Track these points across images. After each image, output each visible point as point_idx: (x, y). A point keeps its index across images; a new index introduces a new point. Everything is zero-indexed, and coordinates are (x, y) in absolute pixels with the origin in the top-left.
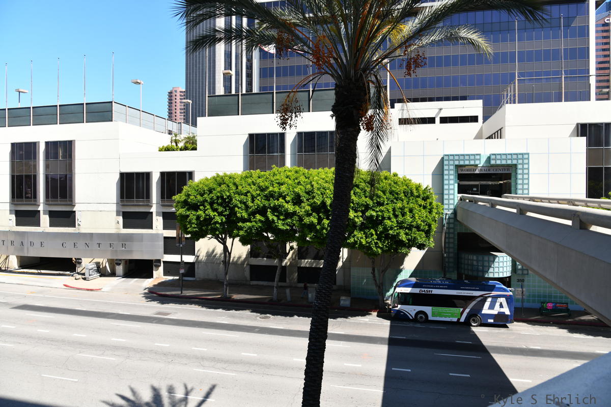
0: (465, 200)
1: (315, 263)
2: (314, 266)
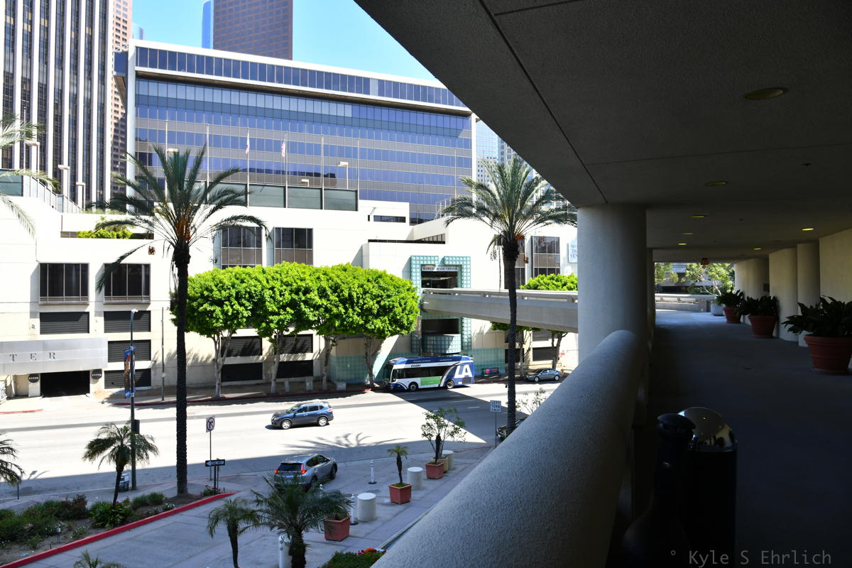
1: (293, 357)
2: (291, 360)
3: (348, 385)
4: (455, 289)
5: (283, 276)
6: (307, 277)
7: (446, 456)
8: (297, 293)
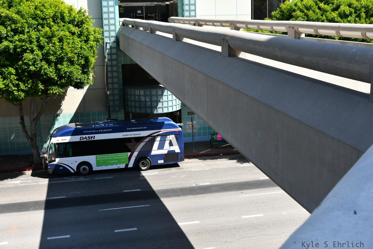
0: (127, 25)
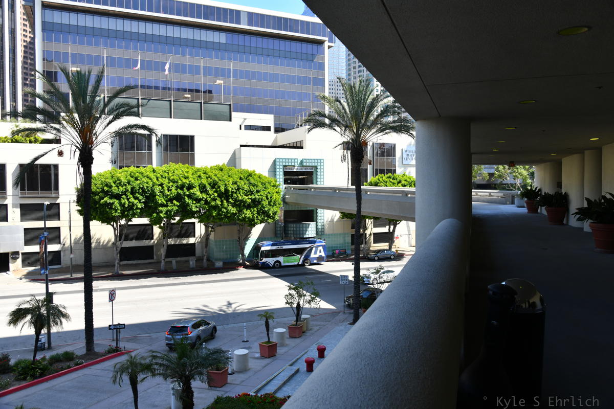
1: (178, 241)
2: (177, 243)
3: (224, 263)
4: (311, 185)
5: (170, 174)
6: (190, 176)
7: (305, 319)
8: (182, 189)
